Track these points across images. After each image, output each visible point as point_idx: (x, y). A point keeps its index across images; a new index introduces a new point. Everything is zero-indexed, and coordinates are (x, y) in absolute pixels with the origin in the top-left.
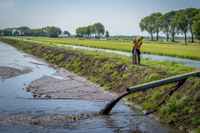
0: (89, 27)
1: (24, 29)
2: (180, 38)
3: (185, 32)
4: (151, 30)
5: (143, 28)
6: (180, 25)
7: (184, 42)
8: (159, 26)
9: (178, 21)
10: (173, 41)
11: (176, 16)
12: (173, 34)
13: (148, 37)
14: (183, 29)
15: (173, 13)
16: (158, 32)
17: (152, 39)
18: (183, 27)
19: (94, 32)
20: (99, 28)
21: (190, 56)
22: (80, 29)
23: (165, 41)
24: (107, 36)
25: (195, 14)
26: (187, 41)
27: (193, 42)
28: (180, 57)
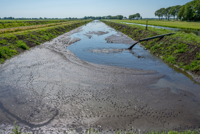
0: (134, 15)
1: (109, 16)
2: (172, 19)
3: (174, 16)
4: (159, 16)
5: (156, 15)
6: (172, 13)
7: (173, 20)
8: (163, 14)
9: (171, 11)
10: (168, 20)
11: (171, 9)
12: (169, 17)
13: (158, 18)
14: (173, 15)
15: (170, 8)
16: (162, 16)
17: (160, 19)
18: (173, 14)
19: (136, 17)
20: (138, 15)
21: (173, 26)
22: (130, 16)
23: (165, 20)
24: (141, 18)
25: (180, 8)
26: (175, 20)
27: (177, 20)
28: (169, 27)
